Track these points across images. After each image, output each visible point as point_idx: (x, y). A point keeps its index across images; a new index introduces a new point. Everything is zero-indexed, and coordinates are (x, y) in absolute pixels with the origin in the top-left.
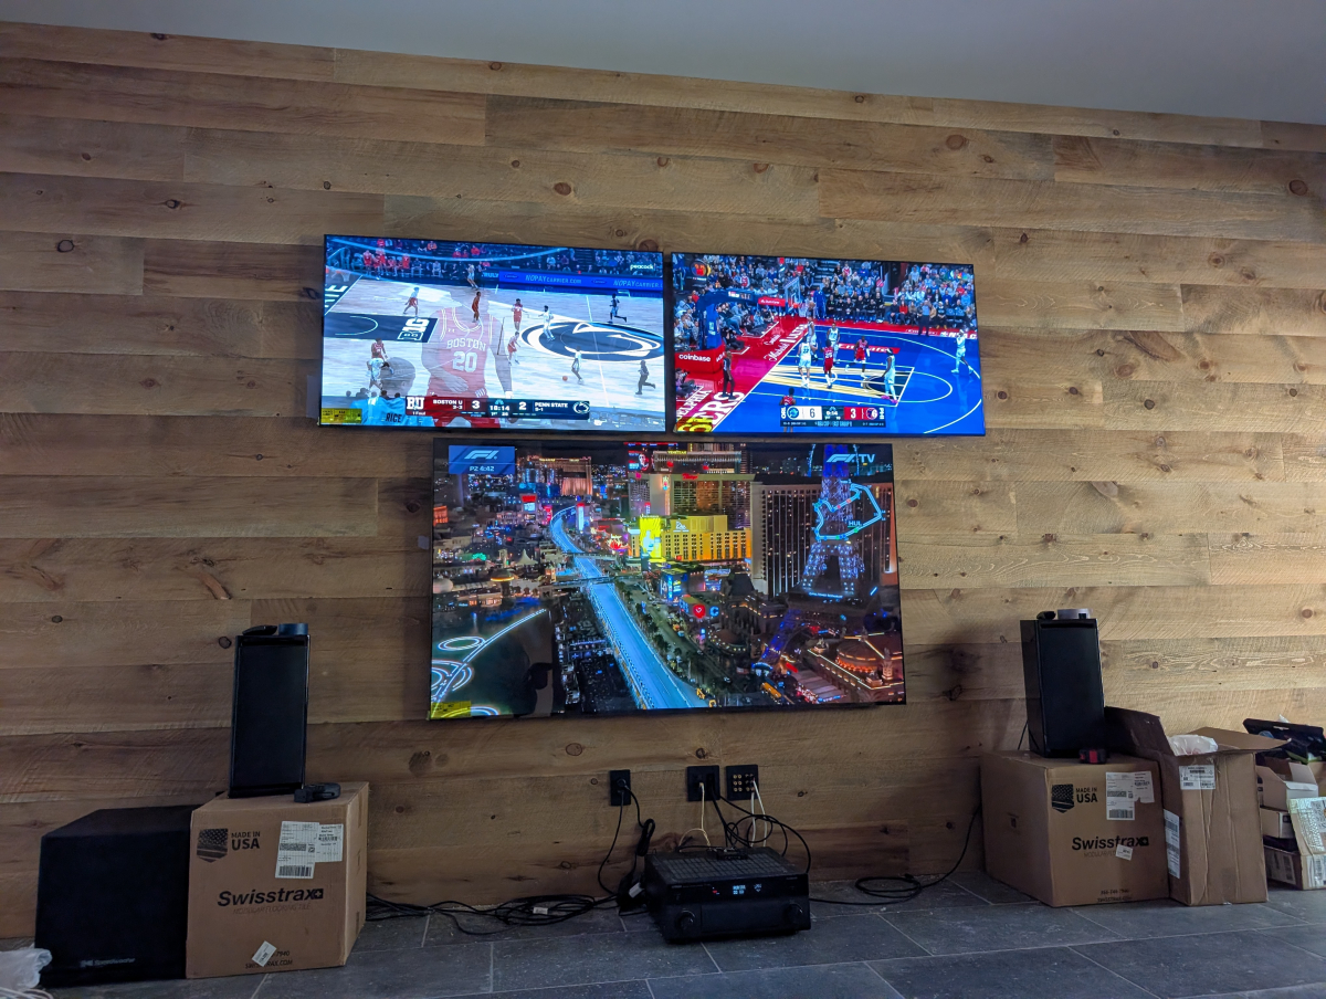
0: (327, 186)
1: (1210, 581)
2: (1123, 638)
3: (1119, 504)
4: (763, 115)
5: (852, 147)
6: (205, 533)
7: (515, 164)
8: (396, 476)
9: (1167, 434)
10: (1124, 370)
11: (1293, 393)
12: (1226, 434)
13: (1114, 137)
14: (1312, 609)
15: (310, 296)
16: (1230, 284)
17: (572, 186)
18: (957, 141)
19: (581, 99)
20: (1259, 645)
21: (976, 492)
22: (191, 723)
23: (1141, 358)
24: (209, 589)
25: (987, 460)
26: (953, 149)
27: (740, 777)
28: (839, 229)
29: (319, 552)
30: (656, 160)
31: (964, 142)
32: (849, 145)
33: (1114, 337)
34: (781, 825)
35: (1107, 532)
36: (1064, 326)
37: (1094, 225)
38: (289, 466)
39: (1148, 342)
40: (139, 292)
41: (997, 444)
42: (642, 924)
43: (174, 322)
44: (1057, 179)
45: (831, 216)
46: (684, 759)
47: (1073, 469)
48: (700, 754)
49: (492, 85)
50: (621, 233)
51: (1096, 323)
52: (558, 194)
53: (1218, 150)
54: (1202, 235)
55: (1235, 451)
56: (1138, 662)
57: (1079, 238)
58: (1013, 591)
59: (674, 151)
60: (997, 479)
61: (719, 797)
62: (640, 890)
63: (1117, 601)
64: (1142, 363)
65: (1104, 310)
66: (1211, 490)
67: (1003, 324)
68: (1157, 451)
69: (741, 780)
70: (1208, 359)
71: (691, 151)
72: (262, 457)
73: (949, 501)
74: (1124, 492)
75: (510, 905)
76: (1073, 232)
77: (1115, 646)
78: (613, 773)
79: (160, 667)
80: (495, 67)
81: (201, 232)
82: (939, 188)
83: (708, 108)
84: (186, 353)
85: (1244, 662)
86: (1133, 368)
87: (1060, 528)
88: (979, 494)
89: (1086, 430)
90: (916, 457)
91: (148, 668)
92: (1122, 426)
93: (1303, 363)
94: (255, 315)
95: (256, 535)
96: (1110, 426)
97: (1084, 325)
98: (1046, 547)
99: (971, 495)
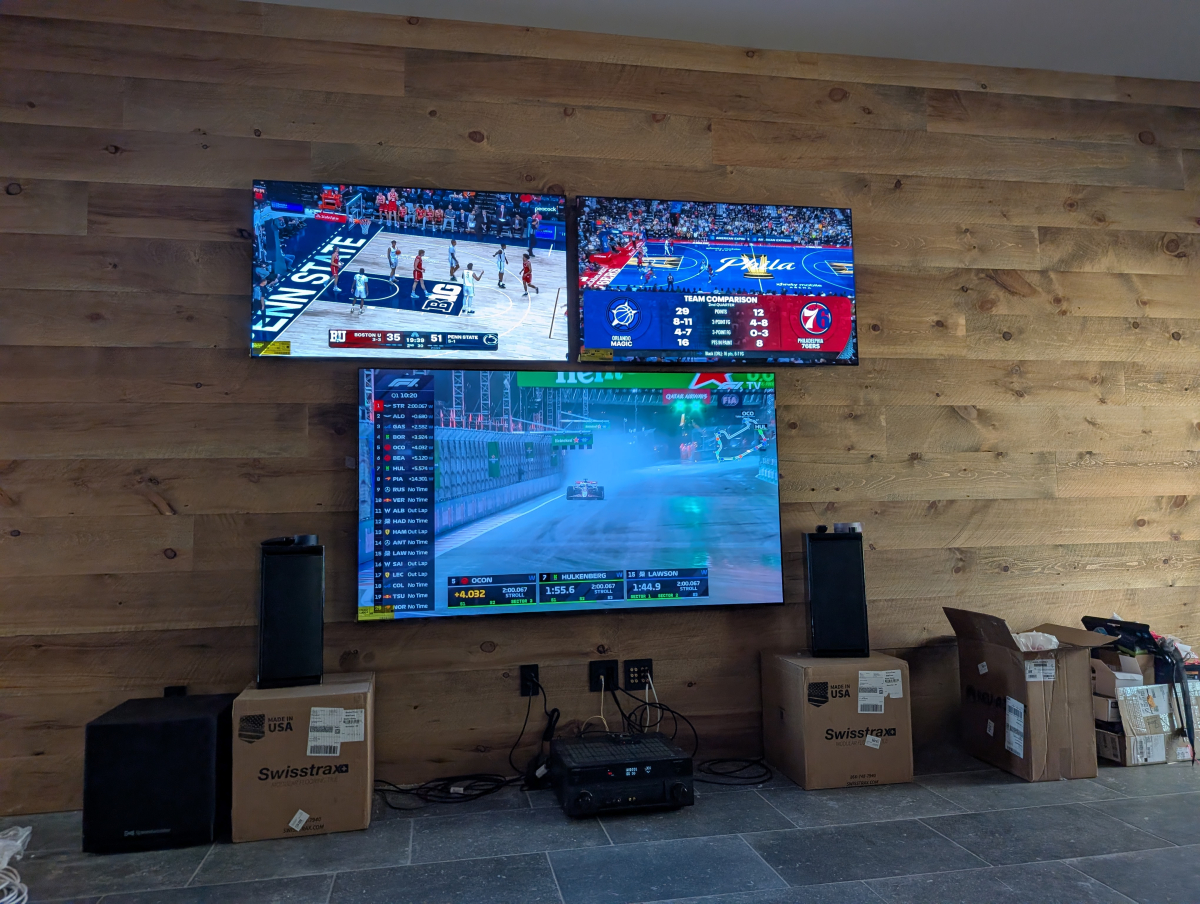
0: (258, 133)
1: (1057, 494)
2: (978, 546)
3: (978, 426)
4: (662, 68)
5: (743, 99)
6: (151, 455)
7: (433, 113)
8: (325, 402)
9: (1022, 362)
10: (985, 305)
11: (1136, 325)
12: (1075, 363)
13: (982, 90)
14: (1146, 518)
15: (242, 236)
16: (1083, 227)
17: (485, 134)
18: (839, 93)
19: (494, 53)
20: (1098, 550)
21: (850, 415)
22: (141, 626)
23: (1001, 294)
24: (155, 505)
25: (861, 386)
26: (835, 101)
27: (636, 670)
28: (730, 176)
29: (255, 472)
30: (562, 110)
31: (845, 95)
32: (740, 96)
33: (977, 275)
34: (672, 712)
35: (966, 451)
36: (933, 265)
37: (961, 172)
38: (227, 394)
39: (1008, 280)
40: (84, 233)
41: (870, 373)
42: (548, 800)
43: (116, 260)
44: (929, 129)
45: (723, 163)
46: (586, 654)
47: (937, 395)
48: (601, 649)
49: (410, 39)
50: (530, 179)
51: (961, 261)
52: (472, 142)
53: (1076, 103)
54: (1058, 181)
55: (1082, 378)
56: (991, 566)
57: (947, 184)
58: (882, 503)
59: (579, 102)
60: (869, 403)
61: (618, 688)
62: (546, 771)
63: (973, 512)
64: (1002, 298)
65: (969, 250)
66: (1060, 413)
67: (879, 263)
68: (1014, 378)
69: (637, 672)
70: (1061, 295)
71: (595, 102)
72: (201, 385)
73: (826, 423)
74: (983, 415)
75: (431, 785)
76: (943, 178)
77: (971, 552)
78: (523, 668)
79: (110, 576)
80: (412, 21)
81: (141, 176)
82: (821, 137)
83: (610, 61)
84: (128, 289)
85: (1085, 566)
86: (993, 303)
87: (924, 449)
88: (853, 417)
89: (949, 360)
90: (797, 384)
91: (100, 576)
92: (983, 356)
93: (1145, 298)
94: (192, 254)
95: (197, 456)
96: (972, 356)
97: (951, 264)
98: (911, 465)
99: (846, 418)
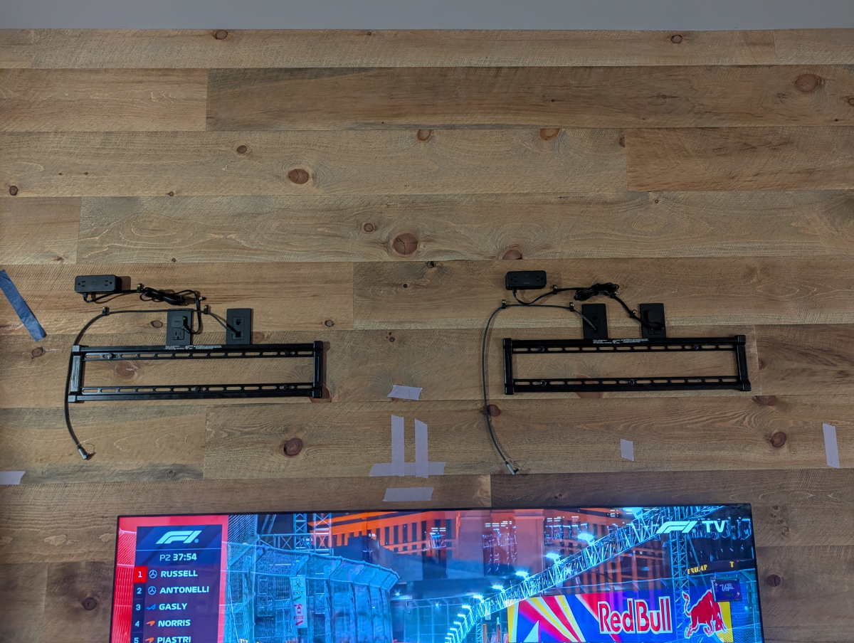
0: (14, 191)
4: (551, 68)
5: (668, 100)
7: (241, 150)
17: (310, 172)
18: (810, 81)
26: (804, 92)
28: (654, 206)
30: (415, 133)
31: (818, 83)
32: (664, 97)
45: (643, 189)
49: (216, 57)
50: (370, 227)
52: (293, 184)
59: (438, 120)
71: (459, 120)
73: (826, 576)
80: (219, 35)
82: (787, 142)
83: (481, 64)
90: (774, 512)
